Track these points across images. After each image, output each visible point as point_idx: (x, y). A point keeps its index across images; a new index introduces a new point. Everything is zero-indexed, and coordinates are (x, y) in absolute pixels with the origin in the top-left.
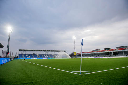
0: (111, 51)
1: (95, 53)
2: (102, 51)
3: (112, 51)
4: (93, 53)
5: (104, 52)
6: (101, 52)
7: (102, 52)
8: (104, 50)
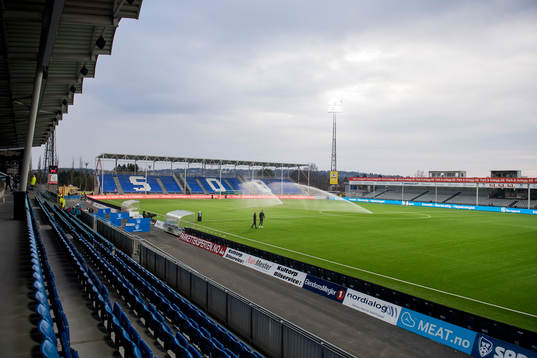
0: (525, 186)
1: (446, 185)
2: (479, 180)
3: (529, 183)
4: (432, 184)
5: (487, 186)
6: (474, 185)
7: (481, 185)
8: (489, 175)
